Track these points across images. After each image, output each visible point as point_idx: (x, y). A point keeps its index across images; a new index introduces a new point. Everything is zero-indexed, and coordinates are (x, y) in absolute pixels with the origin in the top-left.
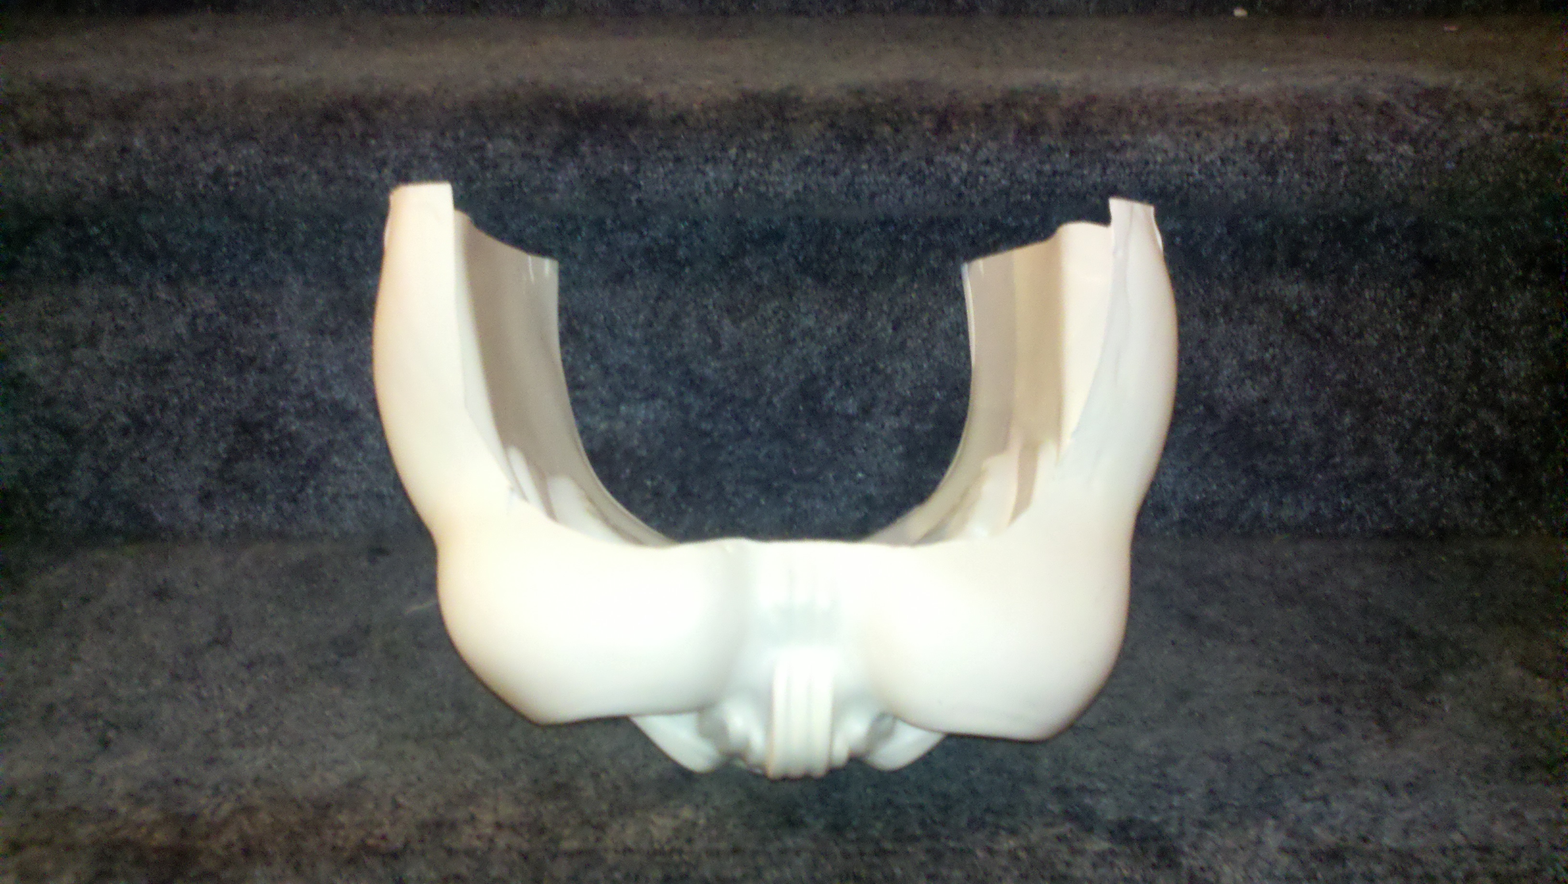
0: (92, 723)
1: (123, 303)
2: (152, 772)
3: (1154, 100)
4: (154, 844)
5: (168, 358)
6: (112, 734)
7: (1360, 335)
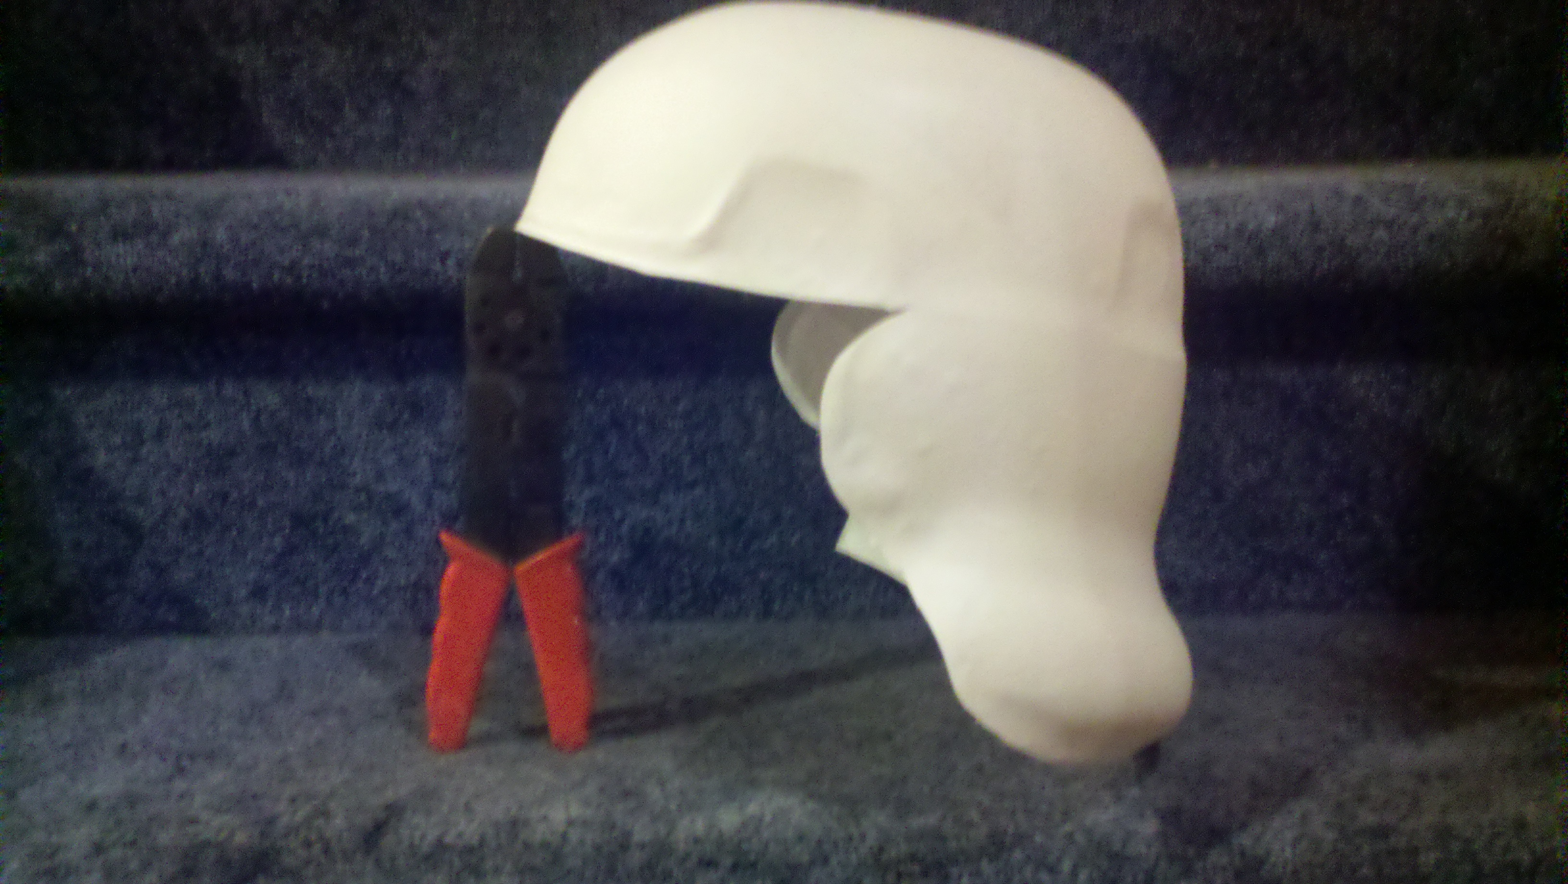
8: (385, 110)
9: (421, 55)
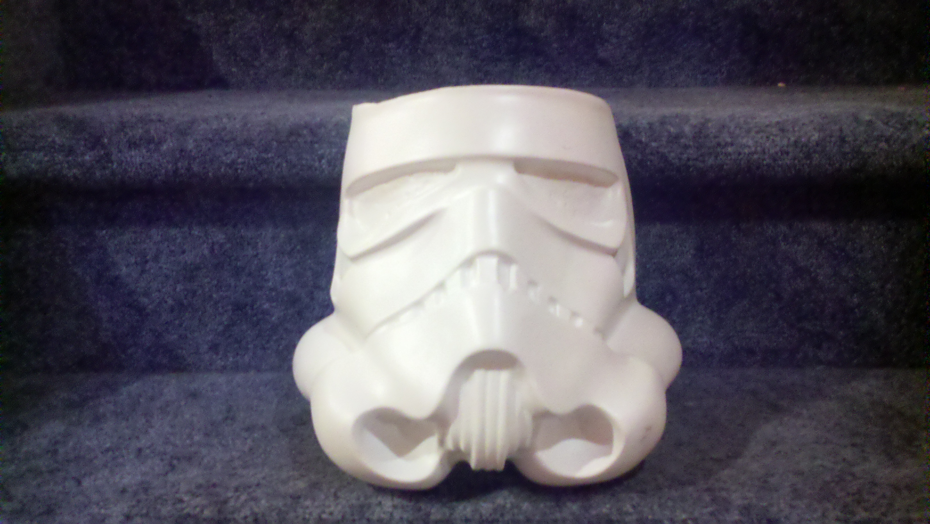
0: (164, 457)
1: (174, 237)
2: (200, 481)
3: (742, 120)
4: (203, 516)
5: (198, 268)
6: (175, 462)
7: (861, 251)
8: (284, 52)
9: (305, 19)
